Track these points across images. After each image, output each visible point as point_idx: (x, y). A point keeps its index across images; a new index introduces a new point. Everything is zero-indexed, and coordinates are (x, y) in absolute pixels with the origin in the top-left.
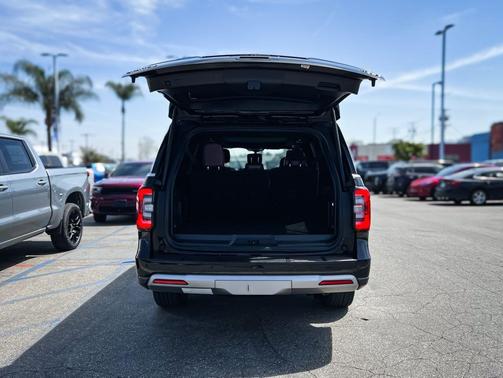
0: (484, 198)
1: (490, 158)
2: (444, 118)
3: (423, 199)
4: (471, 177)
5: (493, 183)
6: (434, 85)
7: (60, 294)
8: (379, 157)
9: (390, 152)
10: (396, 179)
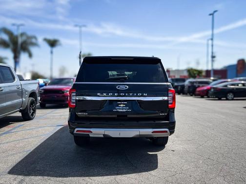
0: (233, 96)
1: (237, 77)
2: (213, 57)
3: (202, 97)
4: (226, 86)
5: (237, 89)
6: (208, 40)
7: (29, 139)
8: (181, 76)
9: (186, 74)
10: (189, 87)
